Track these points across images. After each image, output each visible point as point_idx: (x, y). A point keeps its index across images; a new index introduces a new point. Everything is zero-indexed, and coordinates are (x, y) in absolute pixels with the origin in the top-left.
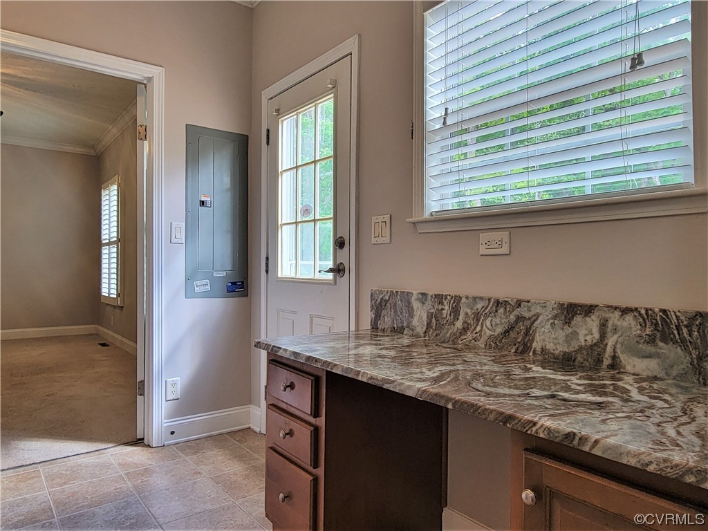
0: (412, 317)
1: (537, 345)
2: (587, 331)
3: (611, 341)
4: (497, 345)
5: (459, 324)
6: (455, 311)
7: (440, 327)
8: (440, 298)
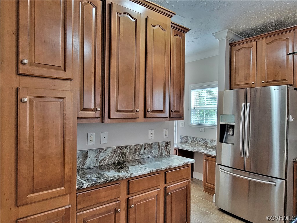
0: (188, 141)
1: (208, 145)
4: (202, 145)
5: (196, 142)
6: (196, 140)
7: (193, 142)
8: (193, 138)
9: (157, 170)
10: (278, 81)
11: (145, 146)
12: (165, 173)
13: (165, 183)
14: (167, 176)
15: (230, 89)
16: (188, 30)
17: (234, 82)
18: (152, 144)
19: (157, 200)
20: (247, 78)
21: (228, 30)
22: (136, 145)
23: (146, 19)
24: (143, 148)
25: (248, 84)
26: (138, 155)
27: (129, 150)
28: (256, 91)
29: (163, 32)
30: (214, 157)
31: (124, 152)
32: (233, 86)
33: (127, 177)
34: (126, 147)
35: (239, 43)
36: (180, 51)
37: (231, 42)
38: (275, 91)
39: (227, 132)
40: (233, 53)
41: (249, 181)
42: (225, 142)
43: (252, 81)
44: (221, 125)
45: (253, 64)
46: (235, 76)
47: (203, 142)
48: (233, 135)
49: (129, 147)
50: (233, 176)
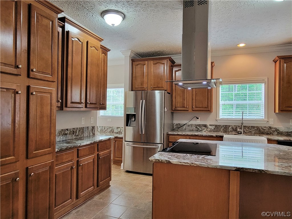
0: (98, 129)
1: (114, 132)
2: (119, 130)
3: (121, 131)
4: (110, 132)
5: (105, 130)
6: (105, 128)
7: (102, 130)
8: (102, 127)
9: (94, 142)
10: (159, 87)
11: (79, 129)
12: (98, 144)
13: (98, 151)
14: (99, 146)
15: (132, 90)
16: (109, 50)
17: (134, 86)
18: (84, 128)
19: (93, 162)
20: (142, 84)
21: (131, 51)
22: (74, 129)
23: (87, 42)
24: (78, 130)
25: (142, 88)
26: (75, 136)
27: (69, 132)
28: (147, 93)
29: (97, 51)
30: (122, 138)
31: (66, 133)
32: (134, 88)
33: (78, 146)
34: (67, 130)
35: (138, 61)
36: (105, 64)
37: (132, 59)
38: (158, 94)
39: (131, 119)
40: (134, 66)
41: (144, 147)
42: (129, 126)
43: (145, 86)
44: (127, 115)
45: (146, 76)
46: (135, 81)
47: (110, 129)
48: (134, 121)
49: (69, 129)
50: (134, 147)
